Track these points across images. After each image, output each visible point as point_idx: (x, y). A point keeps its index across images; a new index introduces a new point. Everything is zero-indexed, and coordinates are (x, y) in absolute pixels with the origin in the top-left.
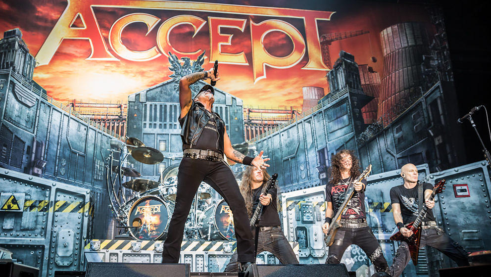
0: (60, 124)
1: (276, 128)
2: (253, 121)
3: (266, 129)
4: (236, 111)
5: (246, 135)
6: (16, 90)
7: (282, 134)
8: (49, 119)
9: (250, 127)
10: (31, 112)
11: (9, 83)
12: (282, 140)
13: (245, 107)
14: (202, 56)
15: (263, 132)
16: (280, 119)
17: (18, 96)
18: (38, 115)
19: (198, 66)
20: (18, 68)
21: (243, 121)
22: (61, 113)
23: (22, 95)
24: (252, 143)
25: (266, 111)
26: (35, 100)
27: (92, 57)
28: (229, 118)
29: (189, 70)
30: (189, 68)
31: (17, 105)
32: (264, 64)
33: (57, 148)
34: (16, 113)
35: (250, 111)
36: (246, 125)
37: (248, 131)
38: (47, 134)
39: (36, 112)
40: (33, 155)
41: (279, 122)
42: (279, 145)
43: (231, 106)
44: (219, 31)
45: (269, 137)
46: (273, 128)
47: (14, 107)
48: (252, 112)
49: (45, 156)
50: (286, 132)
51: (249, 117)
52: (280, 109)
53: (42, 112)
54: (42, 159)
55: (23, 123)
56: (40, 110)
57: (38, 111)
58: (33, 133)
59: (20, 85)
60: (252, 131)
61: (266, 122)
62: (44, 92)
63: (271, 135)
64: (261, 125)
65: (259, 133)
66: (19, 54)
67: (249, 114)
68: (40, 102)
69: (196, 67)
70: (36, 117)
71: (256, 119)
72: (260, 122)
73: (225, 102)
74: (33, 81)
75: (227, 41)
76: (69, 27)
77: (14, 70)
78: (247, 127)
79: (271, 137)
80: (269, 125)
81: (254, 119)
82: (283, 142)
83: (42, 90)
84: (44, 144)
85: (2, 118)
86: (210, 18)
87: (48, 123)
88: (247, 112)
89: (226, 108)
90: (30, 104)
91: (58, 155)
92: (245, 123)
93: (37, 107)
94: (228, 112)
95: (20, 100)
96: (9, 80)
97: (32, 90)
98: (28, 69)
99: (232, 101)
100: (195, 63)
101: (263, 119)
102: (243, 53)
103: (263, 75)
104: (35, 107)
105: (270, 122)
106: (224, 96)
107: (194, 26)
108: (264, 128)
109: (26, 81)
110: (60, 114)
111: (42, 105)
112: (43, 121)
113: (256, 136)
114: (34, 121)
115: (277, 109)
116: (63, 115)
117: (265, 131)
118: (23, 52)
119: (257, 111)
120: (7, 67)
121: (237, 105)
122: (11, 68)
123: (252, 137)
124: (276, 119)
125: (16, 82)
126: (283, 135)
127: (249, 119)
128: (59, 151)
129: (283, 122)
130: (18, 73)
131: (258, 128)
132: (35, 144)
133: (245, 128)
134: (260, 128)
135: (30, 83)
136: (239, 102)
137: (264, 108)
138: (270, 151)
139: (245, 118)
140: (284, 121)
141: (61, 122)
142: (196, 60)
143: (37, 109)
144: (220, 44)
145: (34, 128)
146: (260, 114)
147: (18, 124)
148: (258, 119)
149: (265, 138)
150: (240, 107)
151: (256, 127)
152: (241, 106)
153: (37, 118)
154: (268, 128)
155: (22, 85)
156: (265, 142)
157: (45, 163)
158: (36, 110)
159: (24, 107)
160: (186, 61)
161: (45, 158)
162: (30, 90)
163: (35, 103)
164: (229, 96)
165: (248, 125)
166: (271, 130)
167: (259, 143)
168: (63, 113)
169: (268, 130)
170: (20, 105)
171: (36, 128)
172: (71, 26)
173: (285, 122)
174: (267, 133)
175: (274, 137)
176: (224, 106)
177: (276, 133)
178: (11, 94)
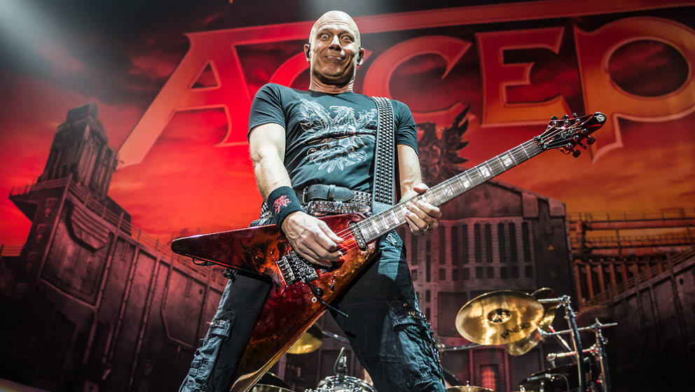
0: (151, 283)
1: (659, 266)
2: (595, 252)
3: (634, 268)
4: (548, 230)
5: (578, 287)
6: (73, 218)
7: (678, 278)
8: (129, 272)
9: (588, 267)
10: (95, 261)
11: (62, 205)
12: (681, 295)
13: (574, 219)
14: (463, 114)
15: (625, 276)
16: (670, 242)
17: (75, 229)
18: (108, 265)
19: (454, 138)
20: (84, 174)
21: (568, 252)
22: (155, 259)
23: (84, 227)
24: (598, 307)
25: (630, 224)
26: (107, 236)
27: (227, 142)
28: (532, 248)
29: (435, 147)
30: (435, 144)
31: (71, 248)
32: (615, 116)
33: (139, 336)
34: (66, 263)
35: (586, 227)
36: (578, 261)
37: (583, 276)
38: (121, 306)
39: (106, 260)
40: (87, 353)
41: (668, 249)
42: (673, 308)
43: (537, 219)
44: (501, 58)
45: (641, 287)
46: (651, 265)
47: (64, 251)
48: (591, 229)
49: (112, 353)
50: (689, 273)
51: (584, 241)
52: (667, 216)
53: (117, 258)
54: (104, 360)
55: (77, 284)
56: (113, 255)
57: (110, 257)
58: (94, 304)
59: (83, 207)
60: (595, 275)
61: (631, 251)
62: (128, 217)
63: (649, 284)
64: (617, 258)
65: (613, 281)
66: (89, 149)
67: (584, 233)
68: (116, 238)
69: (450, 141)
70: (103, 271)
71: (604, 244)
72: (616, 252)
73: (520, 211)
74: (108, 198)
75: (520, 77)
76: (188, 88)
77: (76, 179)
78: (580, 266)
79: (648, 289)
80: (641, 258)
81: (598, 245)
82: (686, 300)
83: (122, 215)
84: (112, 328)
85: (39, 275)
86: (480, 36)
87: (127, 281)
88: (579, 230)
89: (524, 225)
90: (95, 245)
91: (138, 351)
92: (576, 257)
93: (109, 249)
94: (531, 235)
95: (78, 236)
96: (64, 199)
97: (104, 215)
98: (102, 176)
99: (539, 206)
100: (447, 133)
101: (622, 244)
102: (561, 98)
103: (613, 140)
104: (105, 249)
105: (642, 251)
106: (517, 197)
107: (444, 56)
108: (627, 265)
109: (95, 198)
110: (152, 261)
111: (120, 244)
112: (116, 277)
113: (606, 288)
114: (99, 278)
115: (659, 216)
116: (158, 264)
117: (630, 275)
118: (97, 143)
119: (606, 225)
120: (65, 174)
121: (552, 214)
122: (71, 176)
123: (597, 290)
124: (657, 242)
125: (76, 201)
126: (681, 282)
127: (584, 247)
128: (140, 342)
129: (679, 249)
130: (82, 184)
131: (611, 266)
132: (94, 327)
133: (576, 268)
134: (615, 266)
135: (102, 202)
136: (555, 209)
137: (623, 218)
138: (648, 324)
139: (575, 245)
140: (680, 245)
141: (151, 279)
142: (450, 126)
143: (108, 255)
144: (504, 86)
145: (97, 293)
146: (613, 233)
147: (66, 286)
148: (610, 244)
149: (632, 291)
150: (561, 220)
151: (604, 266)
152: (563, 217)
153: (106, 271)
154: (639, 265)
155: (87, 207)
156: (633, 302)
157: (108, 371)
158: (104, 256)
159: (84, 251)
160: (426, 131)
161: (111, 358)
162: (100, 215)
163: (105, 241)
164: (531, 197)
165: (583, 260)
166: (647, 271)
167: (616, 304)
168: (159, 259)
169: (640, 271)
170: (78, 247)
171: (100, 294)
172: (191, 86)
173: (684, 248)
174: (637, 278)
175: (658, 288)
176: (518, 221)
177: (663, 276)
178: (62, 226)
